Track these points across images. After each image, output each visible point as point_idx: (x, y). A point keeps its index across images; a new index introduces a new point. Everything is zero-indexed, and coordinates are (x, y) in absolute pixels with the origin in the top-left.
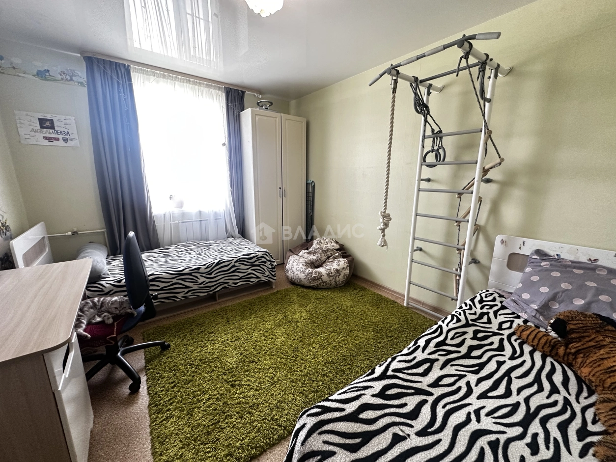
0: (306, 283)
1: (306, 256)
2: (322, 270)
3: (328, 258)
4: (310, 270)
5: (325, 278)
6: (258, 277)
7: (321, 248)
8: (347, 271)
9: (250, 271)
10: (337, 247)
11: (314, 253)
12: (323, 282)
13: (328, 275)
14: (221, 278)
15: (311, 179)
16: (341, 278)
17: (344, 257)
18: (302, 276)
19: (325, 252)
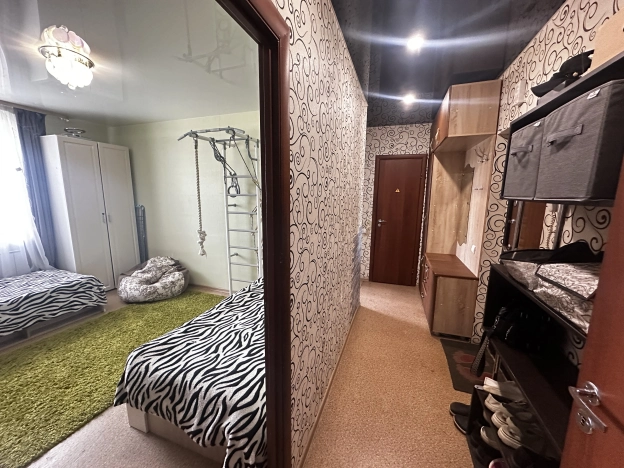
0: (142, 299)
1: (140, 275)
2: (157, 285)
3: (164, 273)
4: (145, 286)
5: (161, 291)
6: (83, 304)
7: (155, 266)
8: (183, 282)
9: (72, 299)
10: (173, 263)
11: (148, 271)
12: (159, 295)
13: (164, 288)
14: (33, 312)
15: (140, 203)
16: (177, 288)
17: (179, 271)
18: (136, 293)
19: (160, 269)
